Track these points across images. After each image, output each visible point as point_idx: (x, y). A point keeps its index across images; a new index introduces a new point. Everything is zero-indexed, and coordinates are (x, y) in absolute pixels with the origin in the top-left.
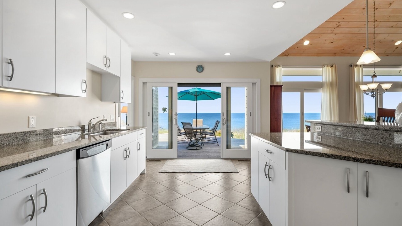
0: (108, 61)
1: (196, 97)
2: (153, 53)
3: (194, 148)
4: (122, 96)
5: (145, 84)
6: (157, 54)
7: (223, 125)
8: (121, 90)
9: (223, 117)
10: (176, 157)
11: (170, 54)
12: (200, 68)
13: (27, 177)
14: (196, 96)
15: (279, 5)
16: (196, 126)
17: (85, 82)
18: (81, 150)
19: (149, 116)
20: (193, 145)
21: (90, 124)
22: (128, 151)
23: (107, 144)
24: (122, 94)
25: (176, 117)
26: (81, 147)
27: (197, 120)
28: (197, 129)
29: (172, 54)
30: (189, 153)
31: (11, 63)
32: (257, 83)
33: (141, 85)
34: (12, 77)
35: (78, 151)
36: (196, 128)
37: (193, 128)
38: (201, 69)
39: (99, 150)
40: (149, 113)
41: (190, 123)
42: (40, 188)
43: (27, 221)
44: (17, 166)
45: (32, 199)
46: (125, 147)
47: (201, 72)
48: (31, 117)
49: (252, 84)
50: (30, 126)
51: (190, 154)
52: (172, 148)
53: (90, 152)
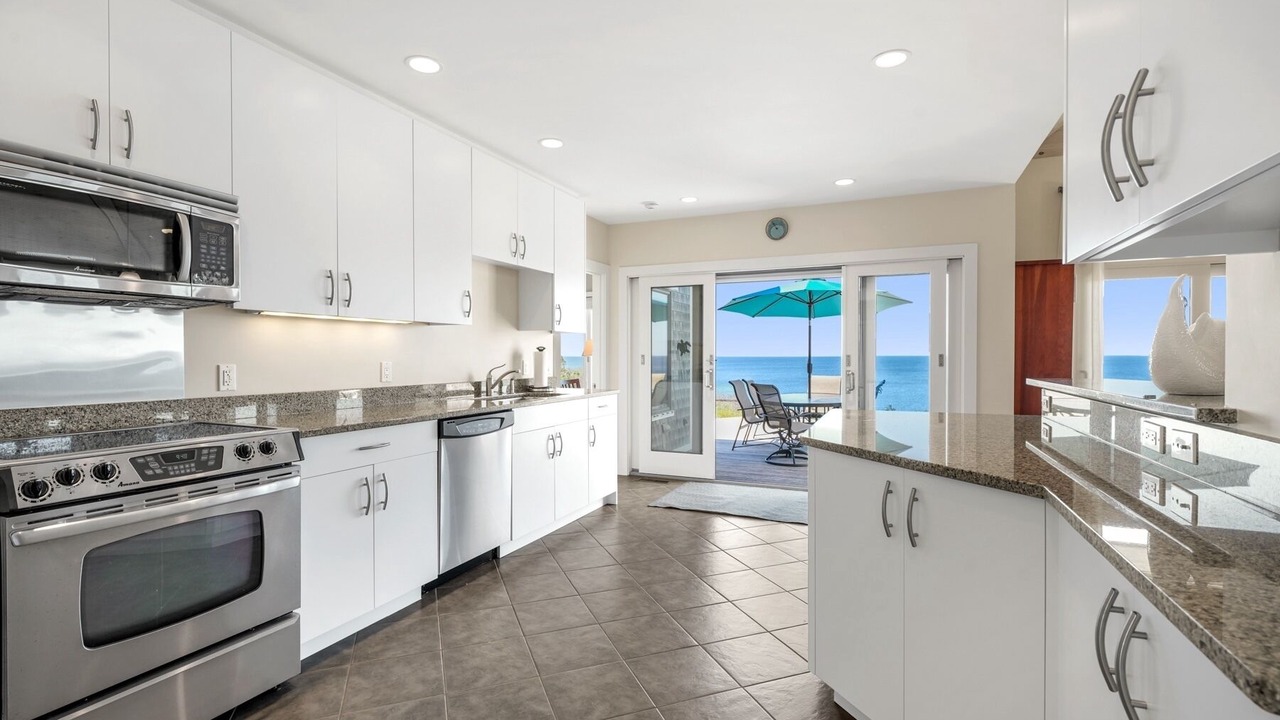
0: (521, 244)
1: (810, 307)
2: (643, 203)
3: (790, 461)
4: (557, 317)
5: (635, 281)
6: (650, 205)
7: (848, 392)
8: (556, 302)
9: (849, 369)
10: (711, 475)
11: (683, 200)
12: (777, 228)
13: (361, 449)
14: (810, 303)
15: (891, 60)
16: (810, 397)
17: (469, 296)
18: (445, 422)
19: (643, 363)
20: (787, 453)
21: (489, 379)
22: (558, 441)
23: (502, 419)
24: (557, 312)
25: (711, 367)
26: (444, 417)
27: (812, 377)
28: (810, 406)
29: (689, 200)
30: (768, 473)
31: (349, 279)
32: (964, 260)
33: (623, 283)
34: (349, 301)
35: (440, 422)
36: (807, 402)
37: (783, 401)
38: (781, 228)
39: (482, 427)
40: (643, 356)
41: (773, 387)
42: (379, 471)
43: (362, 515)
44: (348, 431)
45: (367, 484)
46: (552, 432)
47: (781, 238)
48: (384, 363)
49: (946, 263)
50: (384, 380)
51: (766, 476)
52: (701, 453)
53: (464, 428)
